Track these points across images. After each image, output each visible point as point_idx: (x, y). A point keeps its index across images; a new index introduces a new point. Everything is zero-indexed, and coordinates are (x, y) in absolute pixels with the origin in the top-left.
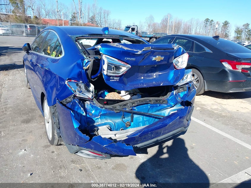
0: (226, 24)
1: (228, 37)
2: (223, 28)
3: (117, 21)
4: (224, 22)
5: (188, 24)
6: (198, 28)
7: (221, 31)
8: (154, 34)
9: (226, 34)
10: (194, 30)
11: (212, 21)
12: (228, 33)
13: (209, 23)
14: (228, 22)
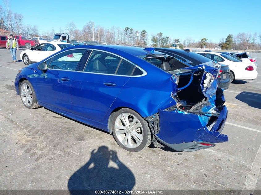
0: (144, 33)
1: (146, 44)
2: (141, 37)
3: (32, 27)
4: (142, 31)
5: (110, 32)
6: (119, 36)
7: (141, 39)
8: (84, 43)
9: (145, 42)
10: (116, 38)
11: (132, 29)
12: (146, 42)
13: (129, 31)
14: (145, 31)
